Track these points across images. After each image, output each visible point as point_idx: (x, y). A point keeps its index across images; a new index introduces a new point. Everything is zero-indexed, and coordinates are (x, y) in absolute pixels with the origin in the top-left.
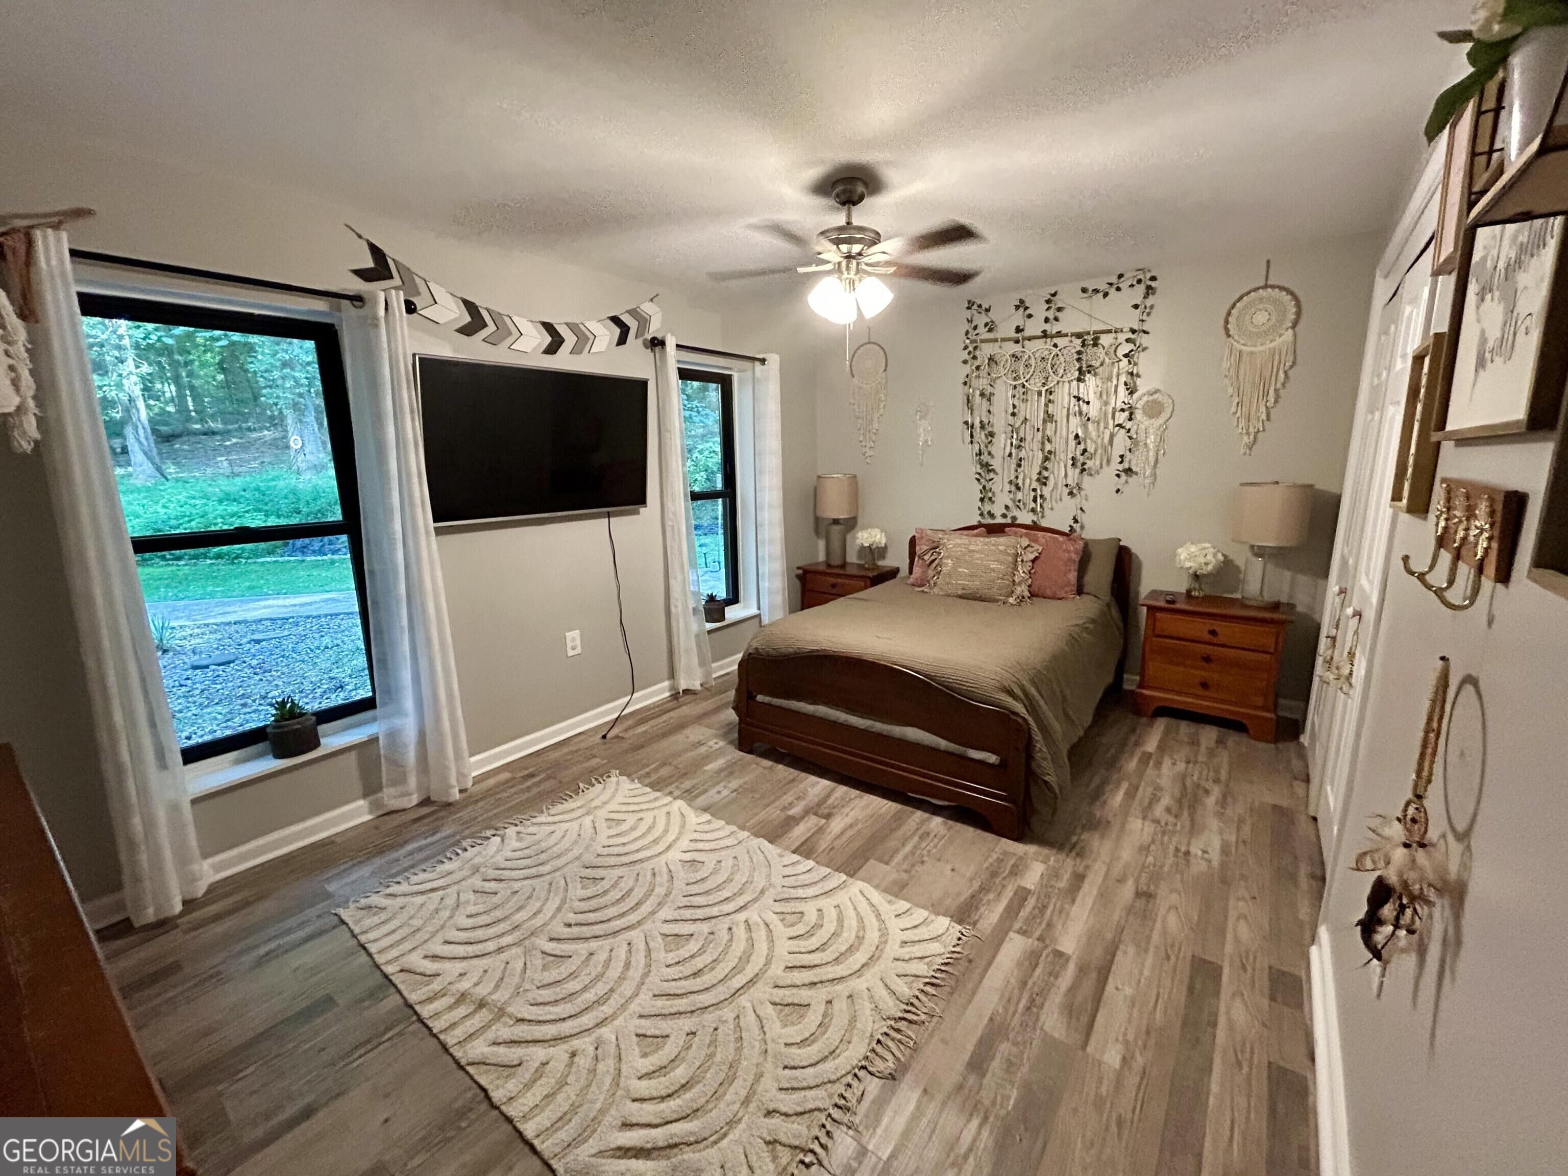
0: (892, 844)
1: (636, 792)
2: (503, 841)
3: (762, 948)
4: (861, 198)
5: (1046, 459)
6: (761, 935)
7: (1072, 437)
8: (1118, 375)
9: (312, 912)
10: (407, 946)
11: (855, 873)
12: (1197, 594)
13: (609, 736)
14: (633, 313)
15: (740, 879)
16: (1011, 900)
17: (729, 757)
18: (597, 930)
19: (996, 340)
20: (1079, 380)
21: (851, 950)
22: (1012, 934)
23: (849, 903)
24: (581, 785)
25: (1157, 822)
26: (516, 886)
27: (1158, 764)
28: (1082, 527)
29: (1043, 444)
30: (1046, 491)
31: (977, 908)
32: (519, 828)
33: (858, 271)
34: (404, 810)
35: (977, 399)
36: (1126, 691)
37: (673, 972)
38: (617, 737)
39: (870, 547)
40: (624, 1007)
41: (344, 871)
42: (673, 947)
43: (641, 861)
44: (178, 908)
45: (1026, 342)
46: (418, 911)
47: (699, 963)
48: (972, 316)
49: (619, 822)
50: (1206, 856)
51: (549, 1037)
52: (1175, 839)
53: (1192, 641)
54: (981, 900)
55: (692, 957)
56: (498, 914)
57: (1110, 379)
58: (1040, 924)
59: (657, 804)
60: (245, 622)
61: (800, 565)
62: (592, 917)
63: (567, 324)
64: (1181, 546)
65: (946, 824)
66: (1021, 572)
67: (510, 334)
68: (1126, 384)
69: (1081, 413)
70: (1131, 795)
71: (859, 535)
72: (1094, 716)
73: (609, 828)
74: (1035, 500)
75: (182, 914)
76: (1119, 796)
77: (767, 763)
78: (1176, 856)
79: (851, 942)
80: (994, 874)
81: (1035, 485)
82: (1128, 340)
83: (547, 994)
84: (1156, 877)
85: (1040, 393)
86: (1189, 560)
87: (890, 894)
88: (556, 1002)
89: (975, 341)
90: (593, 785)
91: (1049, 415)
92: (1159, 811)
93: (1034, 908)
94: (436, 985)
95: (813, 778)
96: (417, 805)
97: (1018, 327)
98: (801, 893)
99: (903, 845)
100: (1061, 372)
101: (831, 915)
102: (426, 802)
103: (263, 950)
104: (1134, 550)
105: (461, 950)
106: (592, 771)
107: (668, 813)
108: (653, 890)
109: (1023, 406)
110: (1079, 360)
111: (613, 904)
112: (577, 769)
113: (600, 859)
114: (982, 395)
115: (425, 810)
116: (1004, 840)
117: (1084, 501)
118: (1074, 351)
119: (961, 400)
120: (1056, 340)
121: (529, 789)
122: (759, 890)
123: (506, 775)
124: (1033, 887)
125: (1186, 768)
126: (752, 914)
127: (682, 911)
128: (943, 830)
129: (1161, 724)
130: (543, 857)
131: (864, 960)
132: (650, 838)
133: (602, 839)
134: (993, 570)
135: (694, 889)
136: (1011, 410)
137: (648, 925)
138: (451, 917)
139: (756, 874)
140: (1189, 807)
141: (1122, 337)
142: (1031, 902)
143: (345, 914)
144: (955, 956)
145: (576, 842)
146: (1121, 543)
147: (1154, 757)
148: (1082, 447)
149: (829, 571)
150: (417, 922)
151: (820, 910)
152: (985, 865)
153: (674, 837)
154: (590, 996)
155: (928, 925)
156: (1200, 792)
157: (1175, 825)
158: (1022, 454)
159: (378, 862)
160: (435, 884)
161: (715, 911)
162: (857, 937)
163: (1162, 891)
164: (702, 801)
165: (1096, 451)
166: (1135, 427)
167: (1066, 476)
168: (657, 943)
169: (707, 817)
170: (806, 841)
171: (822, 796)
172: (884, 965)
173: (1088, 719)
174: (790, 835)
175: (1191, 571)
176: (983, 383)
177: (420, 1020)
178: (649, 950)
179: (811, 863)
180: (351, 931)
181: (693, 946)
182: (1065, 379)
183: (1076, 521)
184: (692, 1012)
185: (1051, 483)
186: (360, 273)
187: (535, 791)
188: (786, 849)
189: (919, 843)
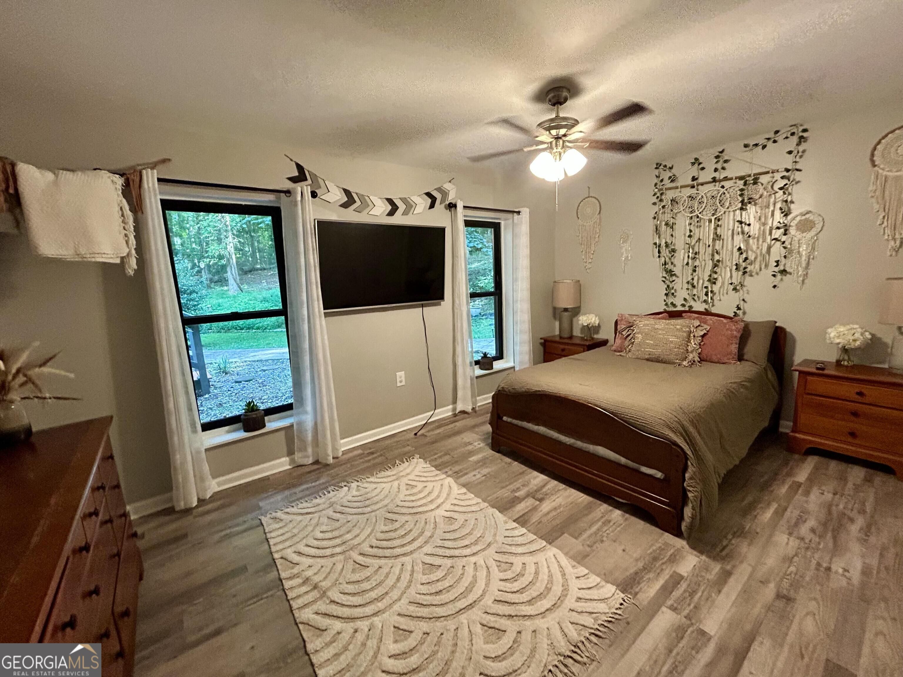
0: (582, 524)
1: (426, 470)
2: (349, 490)
3: (481, 584)
4: (566, 100)
5: (715, 266)
6: (482, 574)
7: (735, 250)
8: (774, 204)
9: (250, 516)
10: (287, 544)
11: (553, 541)
12: (846, 363)
13: (419, 434)
14: (439, 190)
15: (477, 534)
16: (666, 582)
17: (485, 454)
18: (388, 553)
19: (677, 188)
20: (742, 209)
21: (541, 596)
22: (664, 609)
23: (545, 563)
24: (397, 462)
25: (802, 539)
26: (350, 518)
27: (807, 493)
28: (744, 313)
29: (713, 255)
30: (716, 288)
31: (639, 583)
32: (358, 484)
33: (563, 147)
34: (305, 465)
35: (664, 227)
36: (782, 433)
37: (424, 589)
38: (423, 435)
39: (587, 326)
40: (391, 606)
41: (271, 495)
42: (427, 572)
43: (420, 513)
44: (195, 503)
45: (700, 187)
46: (298, 524)
47: (440, 586)
48: (660, 173)
49: (413, 487)
50: (846, 574)
51: (345, 616)
52: (817, 556)
53: (843, 400)
54: (643, 577)
55: (438, 581)
56: (336, 533)
57: (768, 207)
58: (689, 605)
59: (437, 478)
60: (261, 361)
61: (542, 336)
62: (385, 544)
63: (400, 198)
64: (831, 327)
65: (623, 516)
66: (693, 344)
67: (369, 206)
68: (781, 209)
69: (743, 233)
70: (780, 513)
71: (581, 318)
72: (750, 449)
73: (407, 489)
74: (707, 294)
75: (197, 507)
76: (768, 515)
77: (508, 460)
78: (817, 569)
79: (542, 591)
80: (655, 559)
81: (706, 284)
82: (783, 178)
83: (351, 588)
84: (796, 585)
85: (710, 221)
86: (838, 337)
87: (574, 560)
88: (354, 594)
89: (662, 189)
90: (404, 463)
91: (717, 236)
92: (804, 530)
93: (685, 591)
94: (295, 571)
95: (535, 473)
96: (311, 464)
97: (693, 177)
98: (513, 549)
99: (590, 527)
100: (727, 204)
101: (530, 569)
102: (317, 462)
103: (223, 533)
104: (788, 330)
105: (312, 551)
106: (405, 454)
107: (442, 485)
108: (423, 533)
109: (697, 230)
110: (741, 195)
111: (399, 538)
112: (396, 452)
113: (398, 508)
114: (667, 224)
115: (316, 467)
116: (667, 534)
117: (746, 295)
118: (737, 189)
119: (652, 228)
120: (723, 183)
121: (369, 460)
122: (487, 543)
123: (360, 452)
124: (685, 575)
125: (833, 499)
126: (479, 559)
127: (438, 549)
128: (621, 520)
129: (811, 462)
130: (367, 502)
131: (548, 606)
132: (429, 499)
133: (401, 496)
134: (672, 342)
135: (448, 536)
136: (688, 233)
137: (415, 555)
138: (312, 531)
139: (487, 532)
140: (833, 530)
141: (778, 176)
142: (683, 586)
143: (264, 520)
144: (617, 616)
145: (387, 496)
146: (777, 325)
147: (802, 486)
148: (744, 256)
149: (561, 341)
150: (295, 531)
151: (524, 564)
152: (649, 552)
153: (442, 501)
154: (373, 595)
155: (598, 589)
156: (845, 520)
157: (819, 543)
158: (697, 263)
159: (287, 493)
160: (309, 510)
161: (456, 552)
162: (546, 587)
163: (801, 596)
164: (463, 480)
165: (756, 258)
166: (790, 240)
167: (731, 277)
168: (419, 568)
169: (464, 490)
170: (524, 515)
171: (539, 486)
172: (562, 613)
173: (744, 453)
174: (514, 509)
175: (840, 346)
176: (667, 217)
177: (284, 590)
178: (413, 571)
179: (524, 530)
180: (264, 530)
181: (440, 574)
182: (731, 209)
183: (739, 308)
184: (430, 618)
185: (719, 283)
186: (290, 179)
187: (372, 462)
188: (509, 518)
189: (601, 527)
